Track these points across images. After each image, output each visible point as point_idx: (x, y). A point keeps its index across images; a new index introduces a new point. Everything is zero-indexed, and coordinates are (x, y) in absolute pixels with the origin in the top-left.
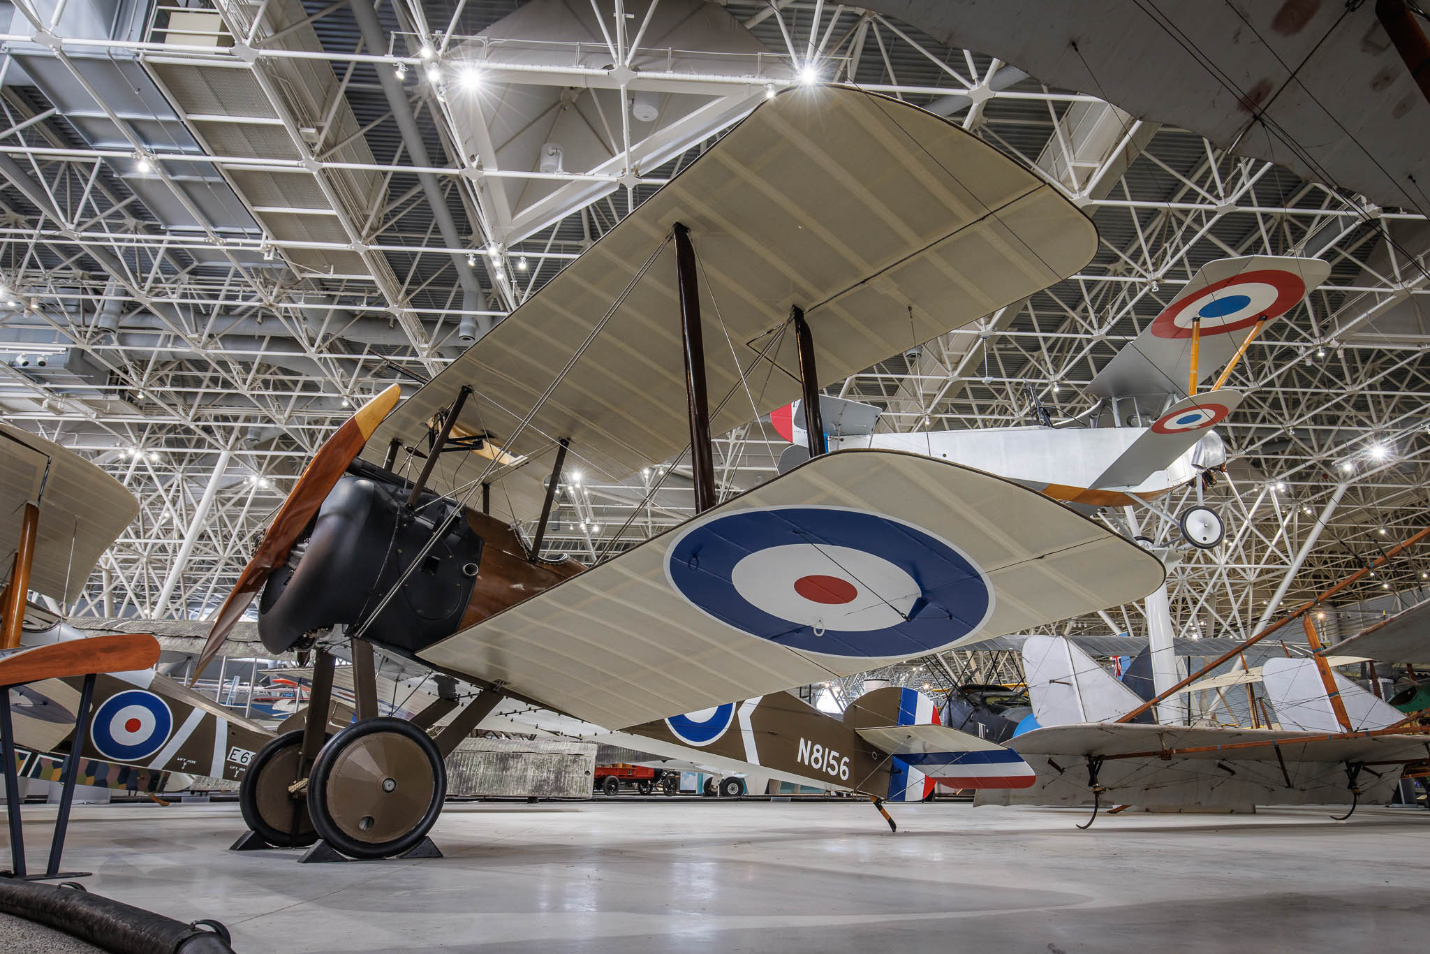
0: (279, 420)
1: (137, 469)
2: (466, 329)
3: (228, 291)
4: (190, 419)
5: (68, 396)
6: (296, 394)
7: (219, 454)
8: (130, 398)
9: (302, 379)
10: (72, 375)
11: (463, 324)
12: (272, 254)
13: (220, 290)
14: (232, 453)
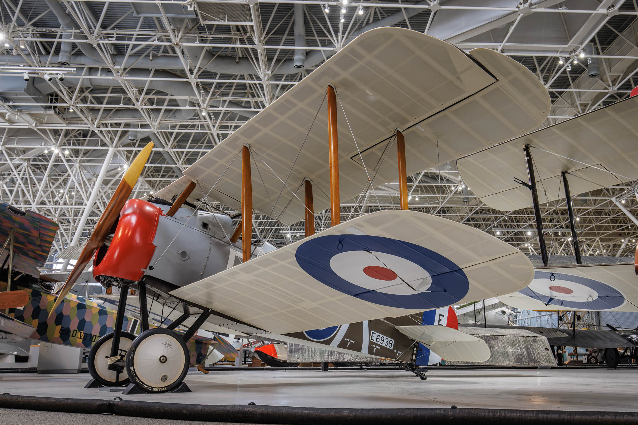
0: (154, 126)
1: (56, 161)
2: (298, 60)
3: (138, 35)
4: (95, 126)
5: (21, 111)
6: (164, 107)
7: (108, 150)
8: (61, 112)
9: (168, 97)
10: (28, 96)
11: (296, 57)
12: (193, 6)
13: (133, 35)
14: (116, 149)
